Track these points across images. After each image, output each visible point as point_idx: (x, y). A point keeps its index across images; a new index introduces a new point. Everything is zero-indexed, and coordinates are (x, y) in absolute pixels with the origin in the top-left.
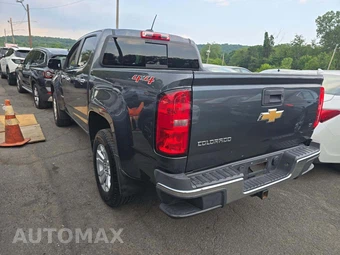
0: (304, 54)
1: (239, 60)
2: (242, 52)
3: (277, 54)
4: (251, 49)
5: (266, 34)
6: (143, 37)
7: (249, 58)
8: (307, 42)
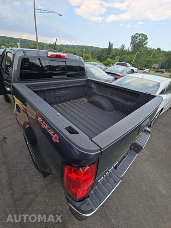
0: (124, 54)
1: (97, 55)
2: (99, 51)
3: (113, 53)
4: (103, 50)
5: (110, 42)
6: (48, 57)
7: (102, 55)
8: (126, 48)
